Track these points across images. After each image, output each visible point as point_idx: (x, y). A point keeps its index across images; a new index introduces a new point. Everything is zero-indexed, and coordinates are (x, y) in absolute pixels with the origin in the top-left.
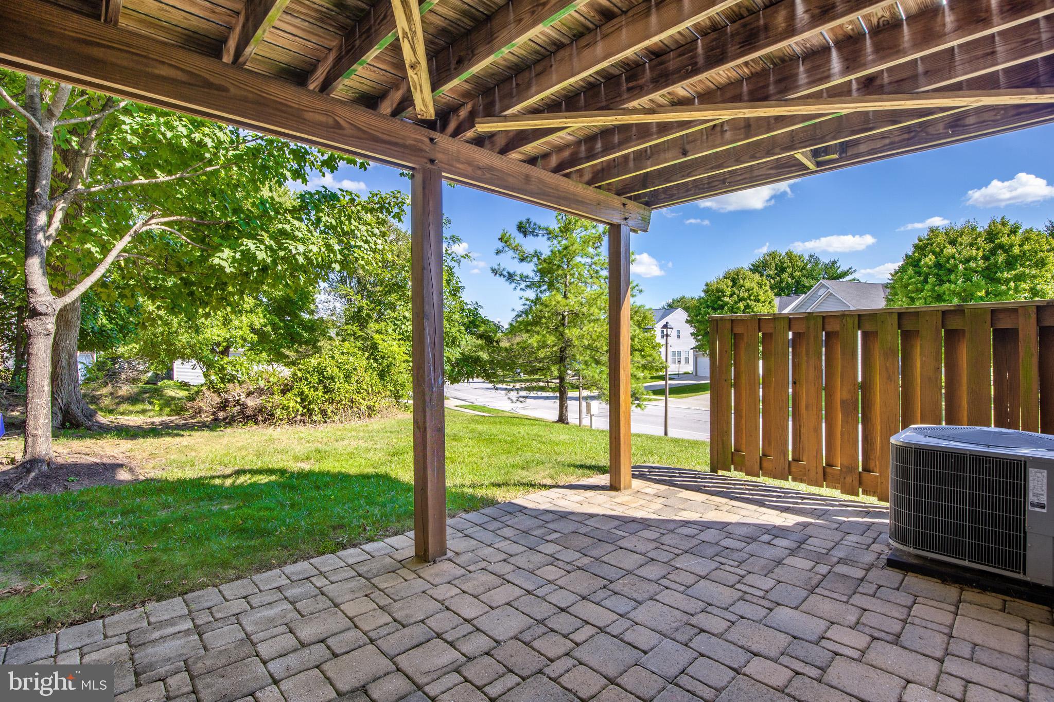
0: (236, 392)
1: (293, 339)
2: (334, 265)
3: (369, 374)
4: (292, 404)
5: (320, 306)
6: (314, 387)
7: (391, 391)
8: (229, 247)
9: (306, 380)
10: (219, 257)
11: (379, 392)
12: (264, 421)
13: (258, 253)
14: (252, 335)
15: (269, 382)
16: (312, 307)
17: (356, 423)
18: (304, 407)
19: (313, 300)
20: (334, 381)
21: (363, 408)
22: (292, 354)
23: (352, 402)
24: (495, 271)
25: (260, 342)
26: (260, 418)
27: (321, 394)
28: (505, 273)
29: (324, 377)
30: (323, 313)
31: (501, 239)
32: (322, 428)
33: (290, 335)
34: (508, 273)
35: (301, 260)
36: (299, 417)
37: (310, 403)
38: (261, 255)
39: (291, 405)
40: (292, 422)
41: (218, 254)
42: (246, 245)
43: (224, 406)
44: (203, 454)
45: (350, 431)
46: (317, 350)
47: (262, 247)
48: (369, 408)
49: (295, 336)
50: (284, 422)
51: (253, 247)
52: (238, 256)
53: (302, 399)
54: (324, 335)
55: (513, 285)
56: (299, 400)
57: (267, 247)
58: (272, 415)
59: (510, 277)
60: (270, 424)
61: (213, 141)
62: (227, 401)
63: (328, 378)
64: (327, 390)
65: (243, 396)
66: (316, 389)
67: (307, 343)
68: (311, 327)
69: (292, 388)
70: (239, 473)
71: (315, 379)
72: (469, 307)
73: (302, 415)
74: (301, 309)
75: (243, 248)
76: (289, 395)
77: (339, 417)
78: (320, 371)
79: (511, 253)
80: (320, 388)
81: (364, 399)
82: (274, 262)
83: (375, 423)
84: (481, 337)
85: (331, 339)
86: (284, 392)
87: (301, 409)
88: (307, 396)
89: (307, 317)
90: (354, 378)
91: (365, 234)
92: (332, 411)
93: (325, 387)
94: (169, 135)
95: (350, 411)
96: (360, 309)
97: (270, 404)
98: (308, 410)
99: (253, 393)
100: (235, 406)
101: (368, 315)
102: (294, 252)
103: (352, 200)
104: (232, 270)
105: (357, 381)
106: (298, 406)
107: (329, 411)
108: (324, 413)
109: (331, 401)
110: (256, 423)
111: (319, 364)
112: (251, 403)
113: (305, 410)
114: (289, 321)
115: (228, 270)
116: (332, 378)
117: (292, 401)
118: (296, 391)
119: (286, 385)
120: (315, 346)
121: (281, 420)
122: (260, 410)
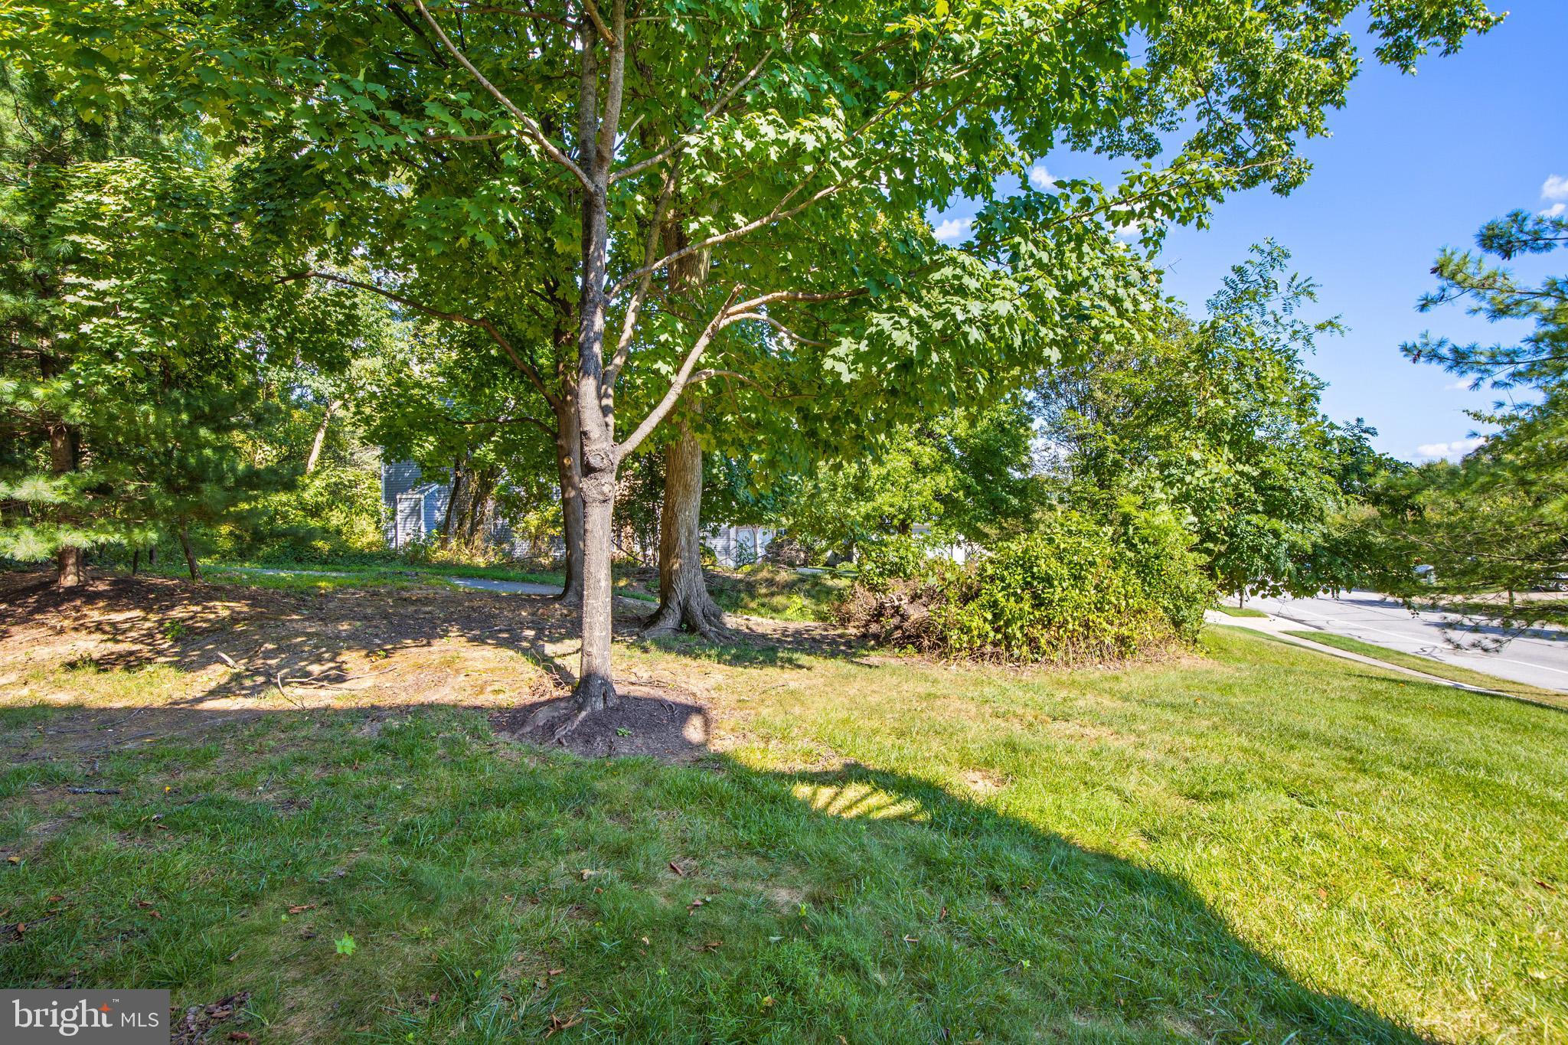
0: (897, 592)
1: (996, 508)
2: (1047, 352)
3: (1121, 572)
4: (976, 622)
5: (1036, 457)
6: (1015, 594)
7: (1166, 609)
8: (851, 334)
9: (1003, 580)
10: (833, 357)
11: (1140, 611)
12: (934, 647)
13: (895, 335)
14: (937, 504)
15: (944, 579)
16: (1025, 459)
17: (1095, 671)
18: (997, 630)
19: (1026, 448)
20: (1052, 586)
21: (1108, 640)
22: (992, 531)
23: (1087, 626)
24: (1413, 352)
25: (948, 514)
26: (926, 643)
27: (1027, 607)
28: (1444, 351)
29: (1033, 577)
30: (1041, 469)
31: (1437, 270)
32: (1030, 674)
33: (992, 502)
34: (1455, 350)
35: (975, 335)
36: (989, 648)
37: (1008, 624)
38: (900, 338)
39: (974, 625)
40: (977, 655)
41: (833, 351)
42: (878, 325)
43: (878, 614)
44: (811, 714)
45: (1085, 688)
46: (1030, 527)
47: (904, 322)
48: (1122, 640)
49: (997, 504)
50: (963, 653)
51: (887, 325)
52: (863, 346)
53: (994, 615)
54: (1043, 504)
55: (1472, 377)
56: (989, 616)
57: (912, 320)
58: (944, 639)
59: (1461, 359)
60: (939, 656)
61: (818, 139)
62: (882, 606)
63: (1042, 580)
64: (1039, 602)
65: (905, 600)
66: (1019, 599)
67: (1015, 513)
68: (1021, 490)
69: (977, 595)
70: (853, 773)
71: (1016, 578)
72: (1338, 433)
73: (995, 644)
74: (1008, 462)
75: (873, 329)
76: (972, 606)
77: (1060, 653)
78: (1026, 563)
79: (1468, 300)
80: (1027, 596)
81: (1111, 624)
82: (925, 349)
83: (1134, 675)
84: (1376, 500)
85: (1051, 508)
86: (966, 599)
87: (992, 634)
88: (1002, 610)
89: (1017, 475)
90: (1091, 580)
91: (1111, 283)
92: (1049, 643)
93: (1035, 596)
94: (749, 145)
95: (1083, 645)
96: (1102, 453)
97: (942, 621)
98: (1006, 637)
99: (920, 597)
100: (892, 616)
101: (1116, 463)
102: (960, 317)
103: (1086, 202)
104: (854, 376)
105: (1096, 587)
106: (988, 627)
107: (1043, 641)
108: (1032, 642)
109: (1047, 624)
110: (920, 650)
111: (1025, 552)
112: (916, 613)
113: (999, 636)
114: (991, 482)
115: (846, 378)
116: (1048, 580)
117: (978, 620)
118: (984, 599)
119: (970, 588)
120: (1027, 519)
121: (959, 650)
122: (925, 628)
